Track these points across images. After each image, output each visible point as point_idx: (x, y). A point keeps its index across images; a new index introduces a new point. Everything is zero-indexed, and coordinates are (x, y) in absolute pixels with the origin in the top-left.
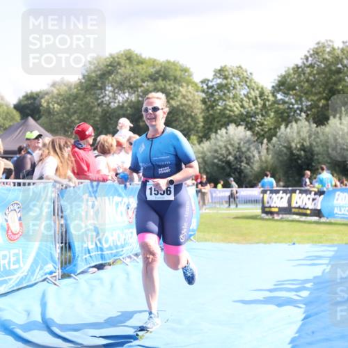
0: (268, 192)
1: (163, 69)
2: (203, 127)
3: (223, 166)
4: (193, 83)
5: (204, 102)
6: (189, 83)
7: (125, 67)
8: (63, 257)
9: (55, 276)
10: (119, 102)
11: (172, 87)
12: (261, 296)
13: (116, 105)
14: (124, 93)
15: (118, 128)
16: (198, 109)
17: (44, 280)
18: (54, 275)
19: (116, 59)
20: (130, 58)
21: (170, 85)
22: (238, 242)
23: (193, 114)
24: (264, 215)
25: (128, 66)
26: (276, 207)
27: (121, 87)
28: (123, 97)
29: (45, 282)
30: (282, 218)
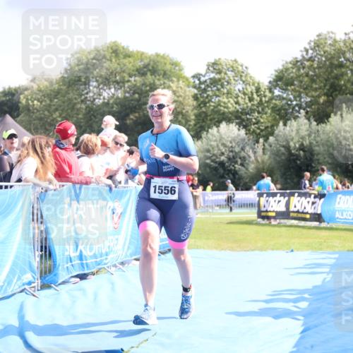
0: (265, 195)
1: (152, 63)
2: (195, 125)
3: (216, 167)
4: (184, 77)
5: (195, 97)
6: (179, 77)
7: (111, 61)
8: (43, 266)
9: (34, 287)
10: (104, 98)
11: (162, 82)
12: (256, 307)
13: (101, 101)
14: (110, 89)
15: (103, 126)
16: (190, 106)
17: (22, 291)
18: (33, 285)
19: (102, 52)
20: (116, 51)
21: (159, 80)
22: (232, 249)
23: (184, 111)
24: (259, 220)
25: (114, 60)
26: (273, 211)
27: (106, 81)
28: (108, 93)
29: (23, 294)
30: (279, 223)
